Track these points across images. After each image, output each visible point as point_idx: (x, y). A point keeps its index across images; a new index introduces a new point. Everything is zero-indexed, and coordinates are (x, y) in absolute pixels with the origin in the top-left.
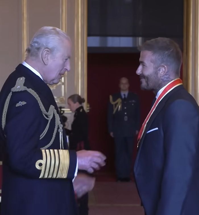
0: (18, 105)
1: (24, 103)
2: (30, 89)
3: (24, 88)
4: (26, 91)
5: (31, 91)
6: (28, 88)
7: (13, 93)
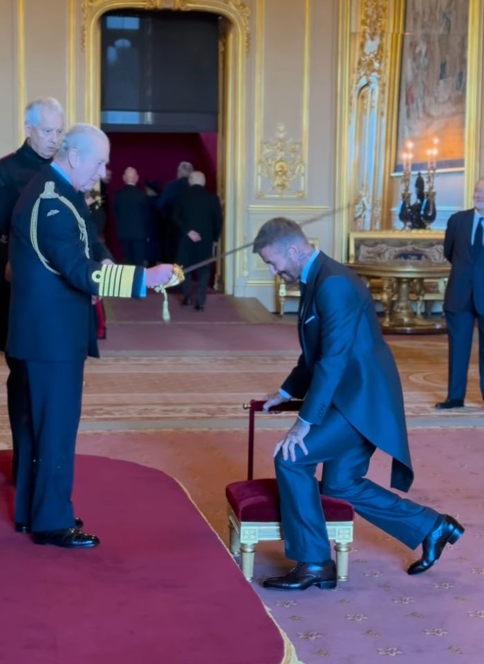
0: (49, 214)
1: (56, 212)
2: (62, 197)
3: (56, 196)
4: (57, 199)
5: (64, 200)
6: (60, 195)
7: (41, 199)
